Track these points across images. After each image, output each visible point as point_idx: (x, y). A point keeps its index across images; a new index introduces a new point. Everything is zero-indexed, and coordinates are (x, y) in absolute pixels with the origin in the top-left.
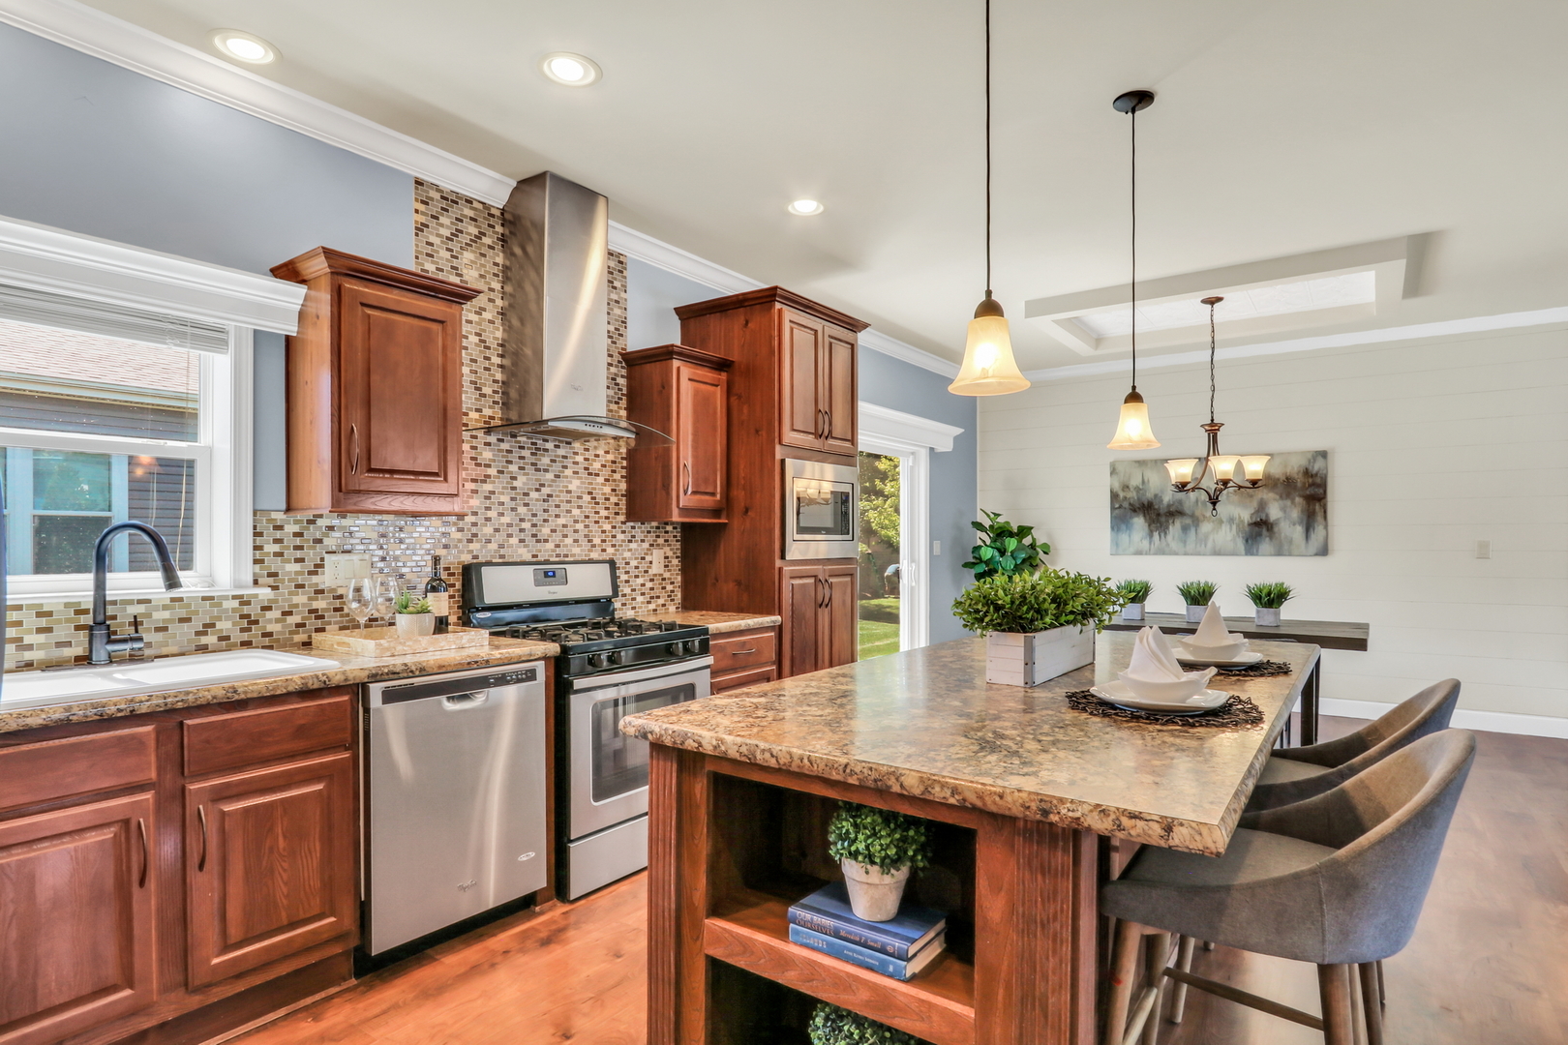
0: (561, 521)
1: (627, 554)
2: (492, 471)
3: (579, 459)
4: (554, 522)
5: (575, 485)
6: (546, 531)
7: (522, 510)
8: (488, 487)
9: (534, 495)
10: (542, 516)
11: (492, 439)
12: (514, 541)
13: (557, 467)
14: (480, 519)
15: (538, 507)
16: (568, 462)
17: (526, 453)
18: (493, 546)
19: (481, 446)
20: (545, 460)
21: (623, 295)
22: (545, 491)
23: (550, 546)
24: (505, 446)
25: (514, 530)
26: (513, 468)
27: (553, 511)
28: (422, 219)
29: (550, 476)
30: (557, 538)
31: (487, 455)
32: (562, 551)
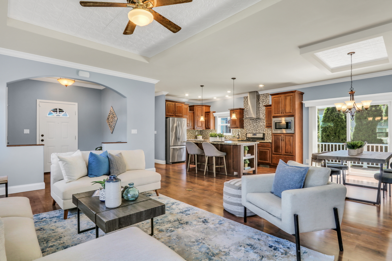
0: (259, 128)
1: (269, 133)
2: (251, 124)
3: (262, 121)
4: (258, 129)
5: (261, 124)
6: (257, 130)
7: (254, 127)
8: (251, 125)
9: (256, 126)
10: (257, 128)
11: (251, 120)
12: (253, 131)
13: (259, 122)
14: (250, 129)
15: (256, 127)
16: (261, 121)
17: (255, 121)
18: (251, 131)
19: (250, 121)
20: (257, 122)
21: (269, 98)
22: (257, 125)
23: (258, 131)
24: (252, 121)
25: (254, 130)
26: (253, 123)
27: (258, 127)
28: (244, 100)
29: (258, 123)
30: (259, 130)
31: (251, 122)
32: (259, 132)
